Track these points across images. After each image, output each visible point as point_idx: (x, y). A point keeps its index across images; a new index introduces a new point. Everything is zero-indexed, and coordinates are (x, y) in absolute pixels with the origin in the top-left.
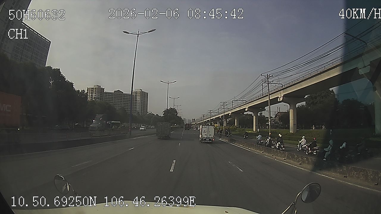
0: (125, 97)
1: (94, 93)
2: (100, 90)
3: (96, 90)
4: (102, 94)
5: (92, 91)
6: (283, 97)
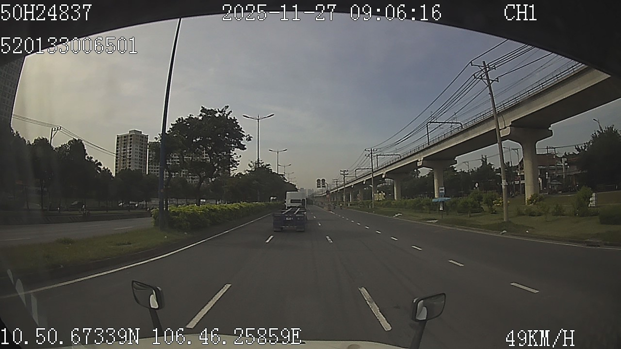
1: (129, 144)
2: (140, 138)
3: (131, 139)
4: (143, 146)
5: (125, 140)
6: (510, 126)
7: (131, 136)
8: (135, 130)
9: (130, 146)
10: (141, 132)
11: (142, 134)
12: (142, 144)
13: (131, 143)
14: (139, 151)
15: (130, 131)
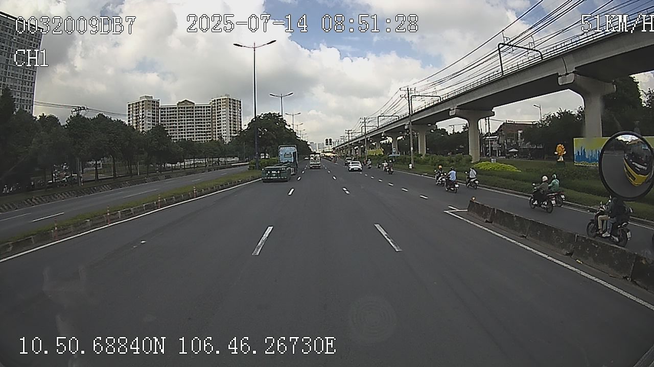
0: (198, 110)
1: (141, 111)
2: (151, 103)
3: (143, 105)
4: (156, 110)
5: (136, 107)
6: (573, 72)
7: (143, 102)
8: (146, 96)
9: (143, 112)
10: (152, 97)
11: (153, 98)
12: (154, 109)
13: (143, 108)
14: (151, 116)
15: (141, 97)
